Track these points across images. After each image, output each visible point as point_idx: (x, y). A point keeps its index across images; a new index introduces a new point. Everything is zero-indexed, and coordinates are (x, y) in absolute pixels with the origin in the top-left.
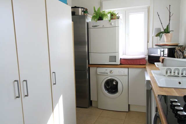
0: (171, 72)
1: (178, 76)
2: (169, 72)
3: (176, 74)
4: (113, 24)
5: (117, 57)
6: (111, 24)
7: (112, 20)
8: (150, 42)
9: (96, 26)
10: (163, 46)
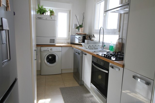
0: (90, 47)
1: (93, 49)
2: (89, 47)
3: (92, 48)
4: (53, 18)
5: (55, 40)
6: (52, 18)
7: (52, 16)
8: (70, 31)
9: (41, 18)
10: (80, 34)
